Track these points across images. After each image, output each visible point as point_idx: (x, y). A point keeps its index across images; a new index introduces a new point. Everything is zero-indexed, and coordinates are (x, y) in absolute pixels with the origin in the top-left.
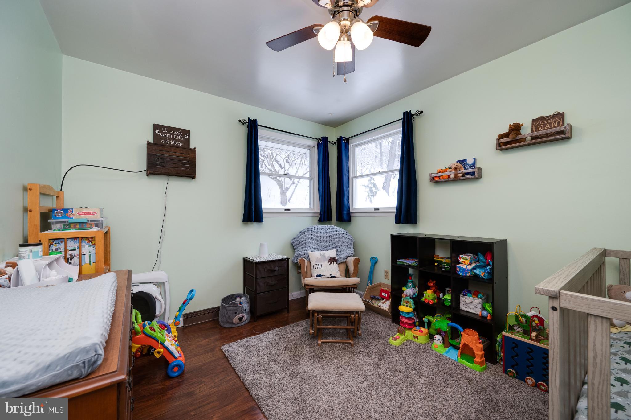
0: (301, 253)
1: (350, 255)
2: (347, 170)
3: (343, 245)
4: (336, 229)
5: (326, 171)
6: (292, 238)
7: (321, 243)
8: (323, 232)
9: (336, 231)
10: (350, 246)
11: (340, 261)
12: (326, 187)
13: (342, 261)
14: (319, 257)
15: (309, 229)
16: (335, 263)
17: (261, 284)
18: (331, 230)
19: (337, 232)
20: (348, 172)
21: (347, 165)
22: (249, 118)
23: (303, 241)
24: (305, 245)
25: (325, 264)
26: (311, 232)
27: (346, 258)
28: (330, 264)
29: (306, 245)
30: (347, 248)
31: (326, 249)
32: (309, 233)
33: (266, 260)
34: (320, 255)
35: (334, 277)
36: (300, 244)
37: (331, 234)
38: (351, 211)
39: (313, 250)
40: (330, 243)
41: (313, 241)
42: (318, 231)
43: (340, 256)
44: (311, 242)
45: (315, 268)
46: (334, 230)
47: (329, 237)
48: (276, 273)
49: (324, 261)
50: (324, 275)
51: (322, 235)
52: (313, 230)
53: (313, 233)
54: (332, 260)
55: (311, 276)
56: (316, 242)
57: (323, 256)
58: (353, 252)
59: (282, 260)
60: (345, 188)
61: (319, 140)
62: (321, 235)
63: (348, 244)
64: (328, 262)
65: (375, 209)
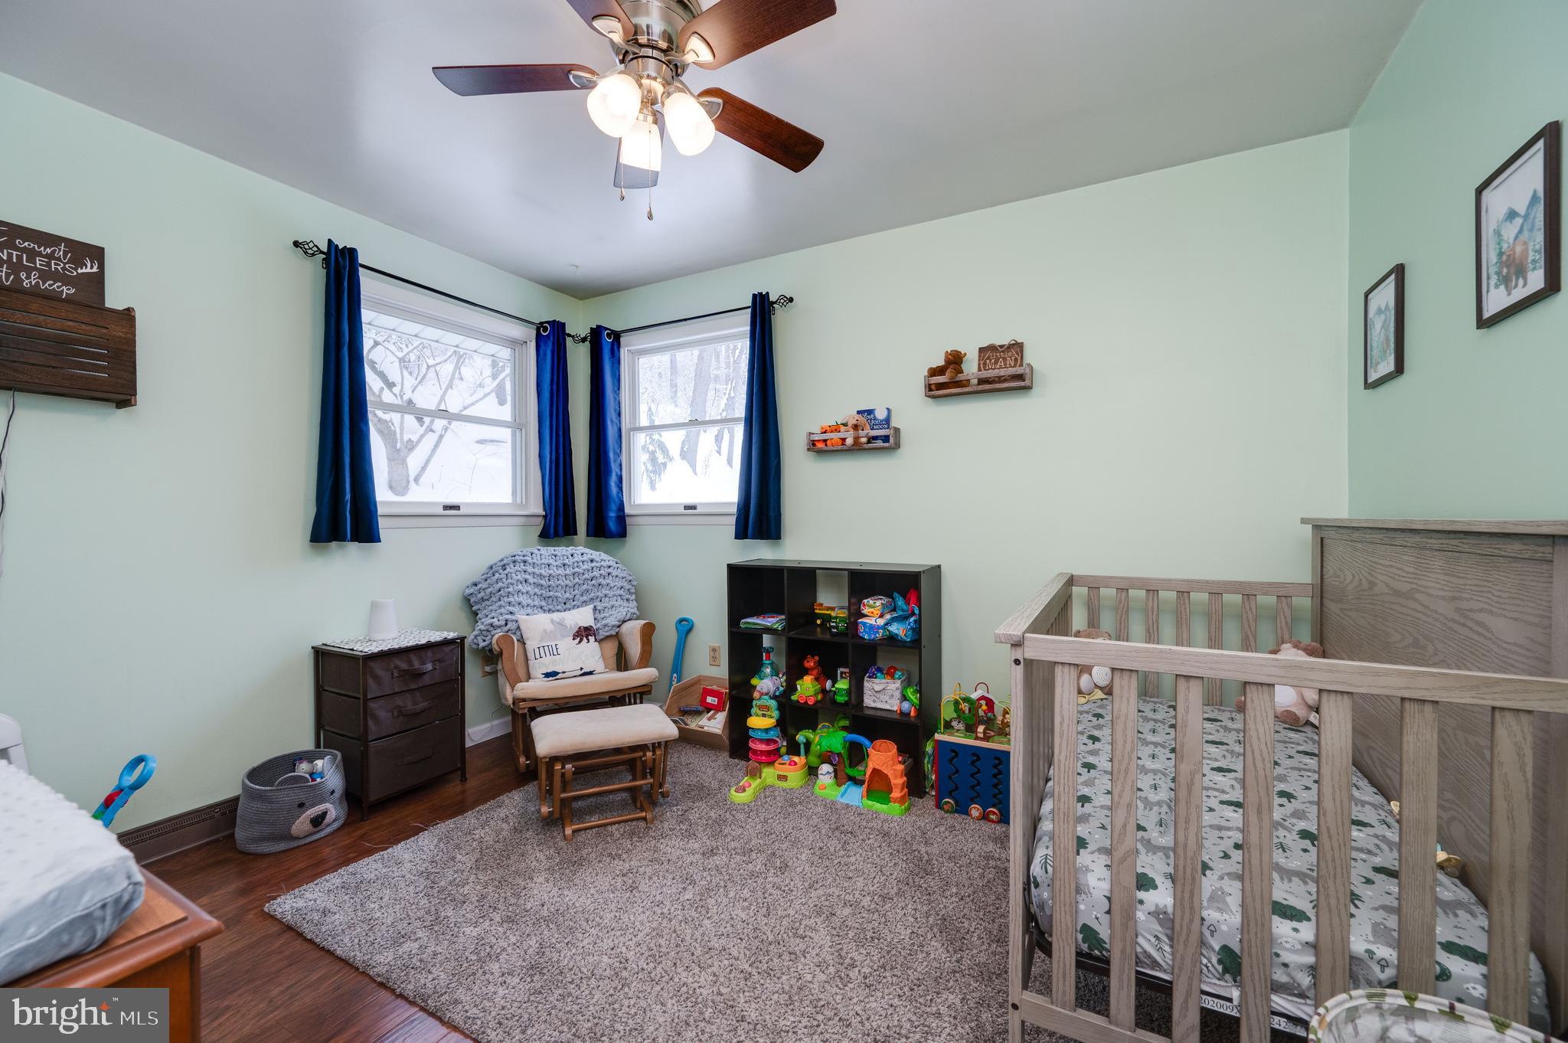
0: (495, 620)
1: (628, 618)
2: (615, 411)
3: (611, 593)
4: (589, 556)
5: (561, 410)
6: (469, 583)
7: (551, 593)
8: (555, 564)
9: (592, 561)
10: (628, 596)
11: (602, 634)
12: (561, 451)
13: (608, 634)
14: (550, 627)
15: (517, 557)
16: (592, 639)
17: (382, 714)
18: (576, 559)
19: (594, 564)
20: (619, 415)
21: (615, 399)
22: (330, 241)
23: (500, 591)
24: (506, 599)
25: (567, 644)
26: (522, 564)
27: (619, 626)
28: (580, 642)
29: (511, 599)
30: (620, 602)
31: (565, 607)
32: (517, 568)
33: (396, 647)
34: (552, 621)
35: (591, 673)
36: (493, 599)
37: (577, 570)
38: (628, 511)
39: (529, 610)
40: (576, 592)
41: (529, 589)
42: (543, 561)
43: (604, 622)
44: (524, 591)
45: (538, 656)
46: (585, 558)
47: (571, 578)
48: (427, 680)
49: (564, 636)
50: (564, 673)
51: (554, 571)
52: (529, 559)
53: (530, 569)
54: (583, 633)
55: (529, 677)
56: (536, 590)
57: (561, 624)
58: (635, 610)
59: (446, 642)
60: (611, 455)
61: (540, 327)
62: (551, 572)
63: (621, 592)
64: (574, 639)
65: (687, 507)
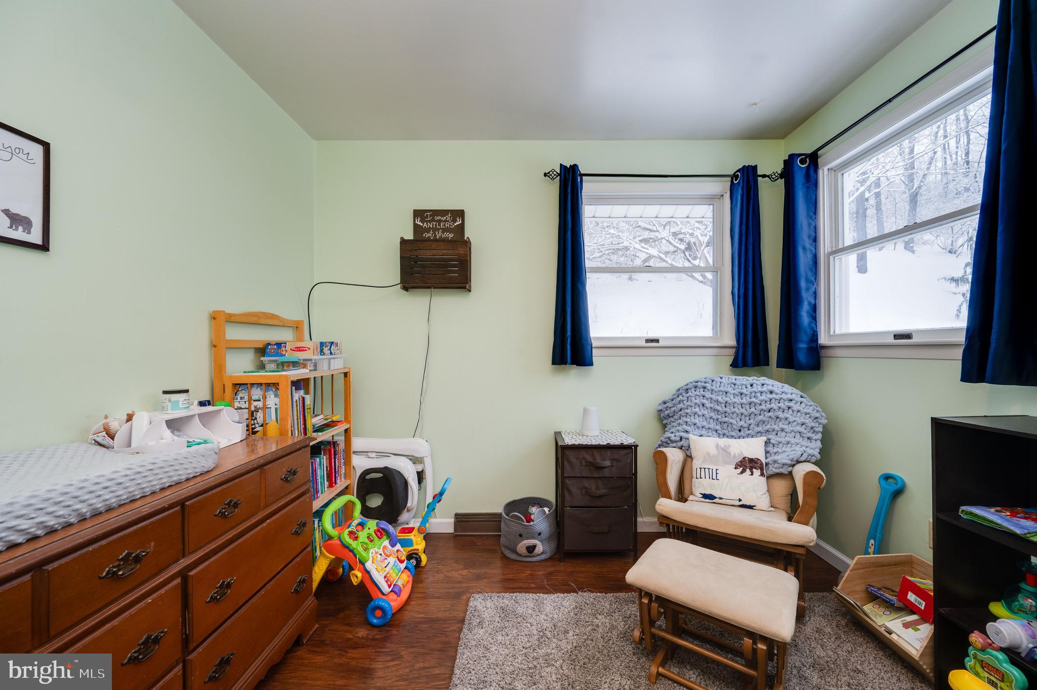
0: (672, 435)
1: (803, 459)
2: (809, 237)
3: (788, 428)
4: (770, 388)
5: (750, 248)
6: (661, 401)
7: (726, 419)
8: (733, 392)
9: (771, 392)
10: (810, 435)
11: (773, 469)
13: (778, 471)
14: (713, 451)
15: (699, 383)
16: (757, 472)
17: (574, 490)
18: (755, 389)
19: (774, 396)
20: (815, 240)
21: (810, 224)
22: (561, 164)
23: (681, 410)
24: (684, 419)
25: (728, 471)
26: (702, 390)
27: (793, 466)
28: (742, 473)
29: (688, 420)
30: (798, 439)
31: (739, 434)
32: (697, 393)
33: (586, 443)
34: (717, 446)
35: (750, 507)
36: (676, 417)
37: (753, 399)
38: (823, 340)
39: (704, 432)
40: (752, 421)
41: (706, 412)
42: (722, 389)
43: (776, 457)
44: (700, 413)
45: (699, 476)
46: (765, 388)
47: (748, 407)
48: (606, 473)
49: (726, 463)
50: (721, 498)
51: (731, 399)
52: (709, 386)
53: (708, 395)
54: (748, 464)
56: (712, 414)
57: (725, 450)
58: (816, 452)
59: (622, 447)
60: (803, 284)
61: (734, 176)
62: (728, 399)
63: (802, 429)
64: (736, 468)
65: (897, 336)
